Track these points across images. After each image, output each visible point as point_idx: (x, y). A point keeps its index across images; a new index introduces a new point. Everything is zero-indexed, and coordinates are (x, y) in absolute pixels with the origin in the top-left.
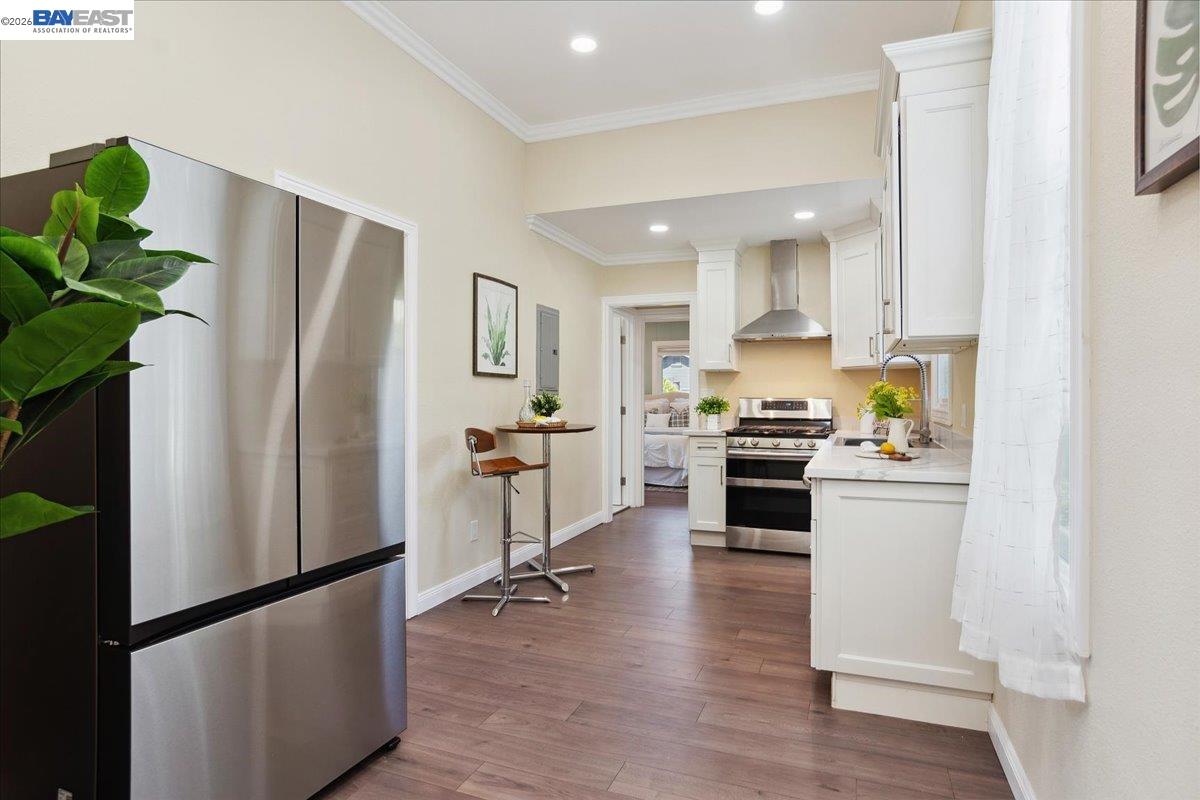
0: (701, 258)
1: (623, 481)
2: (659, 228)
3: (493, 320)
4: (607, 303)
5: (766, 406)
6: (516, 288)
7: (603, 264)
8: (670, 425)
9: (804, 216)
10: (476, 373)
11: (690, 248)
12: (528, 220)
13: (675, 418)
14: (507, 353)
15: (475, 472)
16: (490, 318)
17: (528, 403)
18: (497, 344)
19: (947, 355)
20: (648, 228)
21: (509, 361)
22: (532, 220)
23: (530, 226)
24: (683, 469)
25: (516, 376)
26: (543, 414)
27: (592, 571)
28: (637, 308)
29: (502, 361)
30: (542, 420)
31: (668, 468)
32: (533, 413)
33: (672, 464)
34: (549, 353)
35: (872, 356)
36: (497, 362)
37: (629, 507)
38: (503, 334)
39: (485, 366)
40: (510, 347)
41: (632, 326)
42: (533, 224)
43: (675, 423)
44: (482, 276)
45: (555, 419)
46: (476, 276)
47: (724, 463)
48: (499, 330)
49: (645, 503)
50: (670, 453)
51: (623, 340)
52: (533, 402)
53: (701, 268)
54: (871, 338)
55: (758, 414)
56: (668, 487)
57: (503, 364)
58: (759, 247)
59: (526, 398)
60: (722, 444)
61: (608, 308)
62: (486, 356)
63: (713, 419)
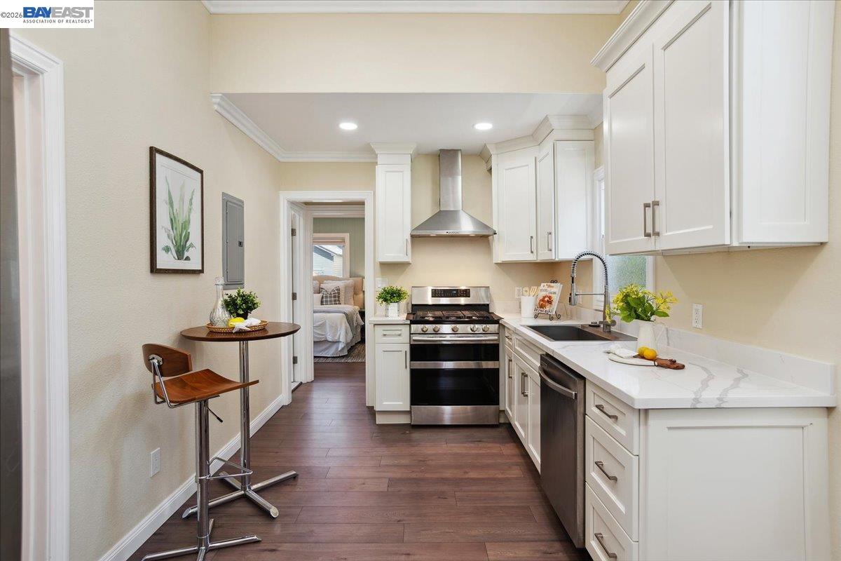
0: (380, 160)
1: (295, 360)
2: (348, 126)
3: (176, 206)
4: (286, 196)
5: (436, 293)
6: (201, 172)
7: (282, 160)
8: (322, 303)
9: (484, 127)
10: (154, 269)
11: (370, 151)
12: (214, 100)
13: (326, 297)
14: (191, 245)
15: (159, 400)
16: (171, 204)
17: (220, 302)
18: (181, 235)
19: (652, 257)
20: (338, 125)
21: (194, 253)
22: (218, 100)
23: (216, 107)
24: (339, 342)
25: (202, 271)
26: (239, 315)
27: (294, 477)
28: (307, 204)
29: (186, 254)
30: (239, 324)
31: (326, 341)
32: (227, 315)
33: (330, 338)
34: (234, 244)
35: (532, 252)
36: (180, 255)
37: (301, 383)
38: (186, 225)
39: (165, 260)
40: (195, 238)
41: (302, 219)
42: (219, 104)
43: (326, 301)
44: (162, 153)
45: (253, 321)
46: (153, 151)
47: (407, 348)
48: (181, 219)
49: (315, 376)
50: (328, 329)
51: (293, 232)
52: (226, 301)
53: (380, 171)
54: (532, 237)
55: (430, 300)
56: (327, 357)
57: (188, 259)
58: (427, 155)
59: (218, 298)
60: (405, 330)
61: (286, 202)
62: (167, 249)
63: (393, 307)
